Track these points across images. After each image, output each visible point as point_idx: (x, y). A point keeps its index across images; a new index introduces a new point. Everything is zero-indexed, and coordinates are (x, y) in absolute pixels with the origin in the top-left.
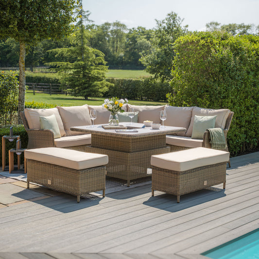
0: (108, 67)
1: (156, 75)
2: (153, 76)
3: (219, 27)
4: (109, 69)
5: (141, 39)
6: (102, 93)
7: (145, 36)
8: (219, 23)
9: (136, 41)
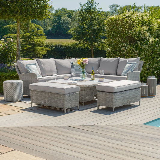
0: (46, 37)
1: (80, 42)
2: (78, 42)
3: (118, 8)
4: (47, 38)
5: (64, 17)
6: (43, 55)
7: (67, 15)
8: (118, 5)
9: (61, 19)
